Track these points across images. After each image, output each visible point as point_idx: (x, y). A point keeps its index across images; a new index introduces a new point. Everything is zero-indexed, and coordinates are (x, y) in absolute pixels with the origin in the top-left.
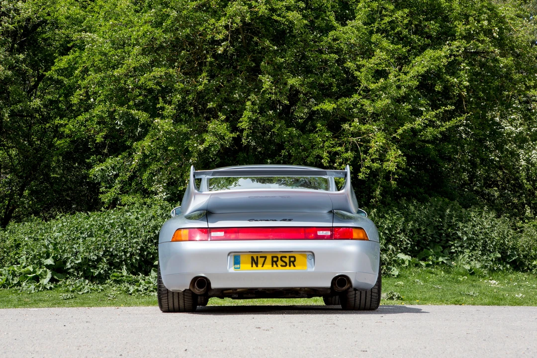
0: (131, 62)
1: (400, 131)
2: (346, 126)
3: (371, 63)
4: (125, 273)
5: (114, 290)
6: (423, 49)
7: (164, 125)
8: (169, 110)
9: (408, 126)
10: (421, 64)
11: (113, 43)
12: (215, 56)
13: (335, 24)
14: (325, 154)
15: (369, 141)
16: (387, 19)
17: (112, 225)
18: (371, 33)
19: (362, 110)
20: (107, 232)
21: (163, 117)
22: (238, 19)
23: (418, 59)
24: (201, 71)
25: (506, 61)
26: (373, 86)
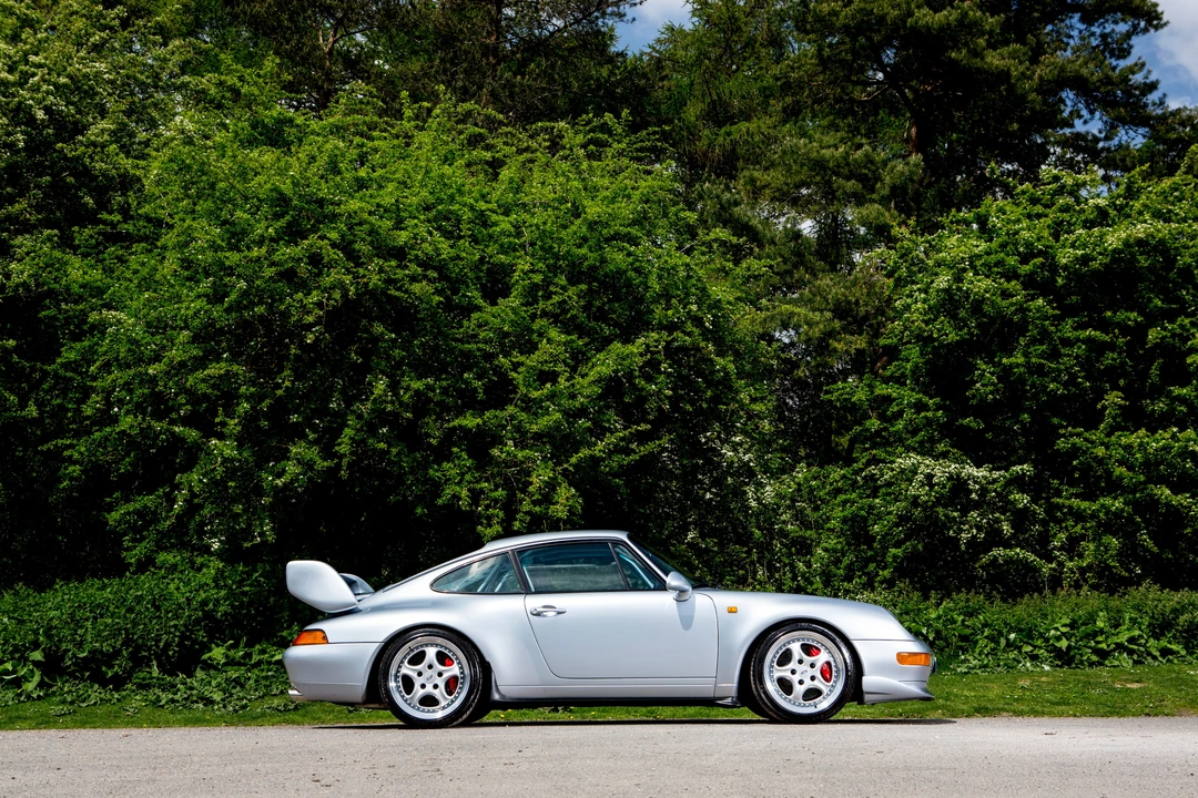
0: (175, 354)
1: (573, 460)
2: (495, 452)
3: (532, 360)
4: (156, 672)
5: (137, 700)
6: (607, 341)
7: (222, 448)
8: (233, 425)
9: (584, 452)
10: (604, 364)
11: (149, 325)
12: (302, 346)
13: (480, 302)
14: (464, 493)
15: (529, 474)
16: (556, 299)
17: (139, 599)
18: (533, 317)
19: (518, 429)
20: (130, 610)
21: (221, 437)
22: (337, 295)
23: (601, 356)
24: (281, 370)
25: (723, 363)
26: (535, 394)
